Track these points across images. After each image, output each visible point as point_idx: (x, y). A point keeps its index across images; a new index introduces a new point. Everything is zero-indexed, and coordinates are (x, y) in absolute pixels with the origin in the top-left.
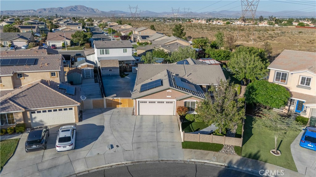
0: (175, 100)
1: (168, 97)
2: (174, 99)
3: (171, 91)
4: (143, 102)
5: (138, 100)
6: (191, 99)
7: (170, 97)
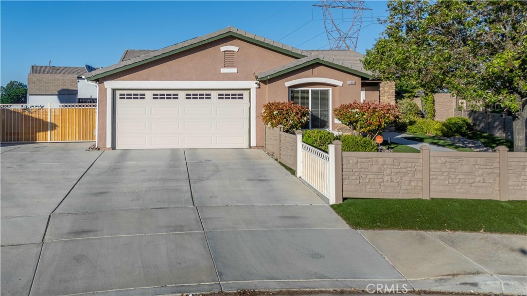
0: (252, 84)
1: (224, 70)
2: (246, 79)
3: (235, 49)
4: (129, 97)
5: (109, 85)
6: (312, 75)
7: (234, 70)
